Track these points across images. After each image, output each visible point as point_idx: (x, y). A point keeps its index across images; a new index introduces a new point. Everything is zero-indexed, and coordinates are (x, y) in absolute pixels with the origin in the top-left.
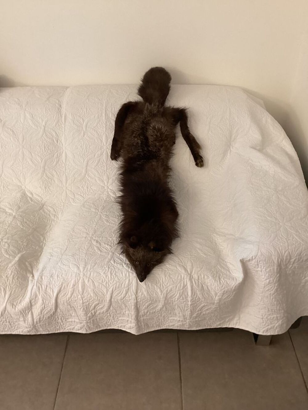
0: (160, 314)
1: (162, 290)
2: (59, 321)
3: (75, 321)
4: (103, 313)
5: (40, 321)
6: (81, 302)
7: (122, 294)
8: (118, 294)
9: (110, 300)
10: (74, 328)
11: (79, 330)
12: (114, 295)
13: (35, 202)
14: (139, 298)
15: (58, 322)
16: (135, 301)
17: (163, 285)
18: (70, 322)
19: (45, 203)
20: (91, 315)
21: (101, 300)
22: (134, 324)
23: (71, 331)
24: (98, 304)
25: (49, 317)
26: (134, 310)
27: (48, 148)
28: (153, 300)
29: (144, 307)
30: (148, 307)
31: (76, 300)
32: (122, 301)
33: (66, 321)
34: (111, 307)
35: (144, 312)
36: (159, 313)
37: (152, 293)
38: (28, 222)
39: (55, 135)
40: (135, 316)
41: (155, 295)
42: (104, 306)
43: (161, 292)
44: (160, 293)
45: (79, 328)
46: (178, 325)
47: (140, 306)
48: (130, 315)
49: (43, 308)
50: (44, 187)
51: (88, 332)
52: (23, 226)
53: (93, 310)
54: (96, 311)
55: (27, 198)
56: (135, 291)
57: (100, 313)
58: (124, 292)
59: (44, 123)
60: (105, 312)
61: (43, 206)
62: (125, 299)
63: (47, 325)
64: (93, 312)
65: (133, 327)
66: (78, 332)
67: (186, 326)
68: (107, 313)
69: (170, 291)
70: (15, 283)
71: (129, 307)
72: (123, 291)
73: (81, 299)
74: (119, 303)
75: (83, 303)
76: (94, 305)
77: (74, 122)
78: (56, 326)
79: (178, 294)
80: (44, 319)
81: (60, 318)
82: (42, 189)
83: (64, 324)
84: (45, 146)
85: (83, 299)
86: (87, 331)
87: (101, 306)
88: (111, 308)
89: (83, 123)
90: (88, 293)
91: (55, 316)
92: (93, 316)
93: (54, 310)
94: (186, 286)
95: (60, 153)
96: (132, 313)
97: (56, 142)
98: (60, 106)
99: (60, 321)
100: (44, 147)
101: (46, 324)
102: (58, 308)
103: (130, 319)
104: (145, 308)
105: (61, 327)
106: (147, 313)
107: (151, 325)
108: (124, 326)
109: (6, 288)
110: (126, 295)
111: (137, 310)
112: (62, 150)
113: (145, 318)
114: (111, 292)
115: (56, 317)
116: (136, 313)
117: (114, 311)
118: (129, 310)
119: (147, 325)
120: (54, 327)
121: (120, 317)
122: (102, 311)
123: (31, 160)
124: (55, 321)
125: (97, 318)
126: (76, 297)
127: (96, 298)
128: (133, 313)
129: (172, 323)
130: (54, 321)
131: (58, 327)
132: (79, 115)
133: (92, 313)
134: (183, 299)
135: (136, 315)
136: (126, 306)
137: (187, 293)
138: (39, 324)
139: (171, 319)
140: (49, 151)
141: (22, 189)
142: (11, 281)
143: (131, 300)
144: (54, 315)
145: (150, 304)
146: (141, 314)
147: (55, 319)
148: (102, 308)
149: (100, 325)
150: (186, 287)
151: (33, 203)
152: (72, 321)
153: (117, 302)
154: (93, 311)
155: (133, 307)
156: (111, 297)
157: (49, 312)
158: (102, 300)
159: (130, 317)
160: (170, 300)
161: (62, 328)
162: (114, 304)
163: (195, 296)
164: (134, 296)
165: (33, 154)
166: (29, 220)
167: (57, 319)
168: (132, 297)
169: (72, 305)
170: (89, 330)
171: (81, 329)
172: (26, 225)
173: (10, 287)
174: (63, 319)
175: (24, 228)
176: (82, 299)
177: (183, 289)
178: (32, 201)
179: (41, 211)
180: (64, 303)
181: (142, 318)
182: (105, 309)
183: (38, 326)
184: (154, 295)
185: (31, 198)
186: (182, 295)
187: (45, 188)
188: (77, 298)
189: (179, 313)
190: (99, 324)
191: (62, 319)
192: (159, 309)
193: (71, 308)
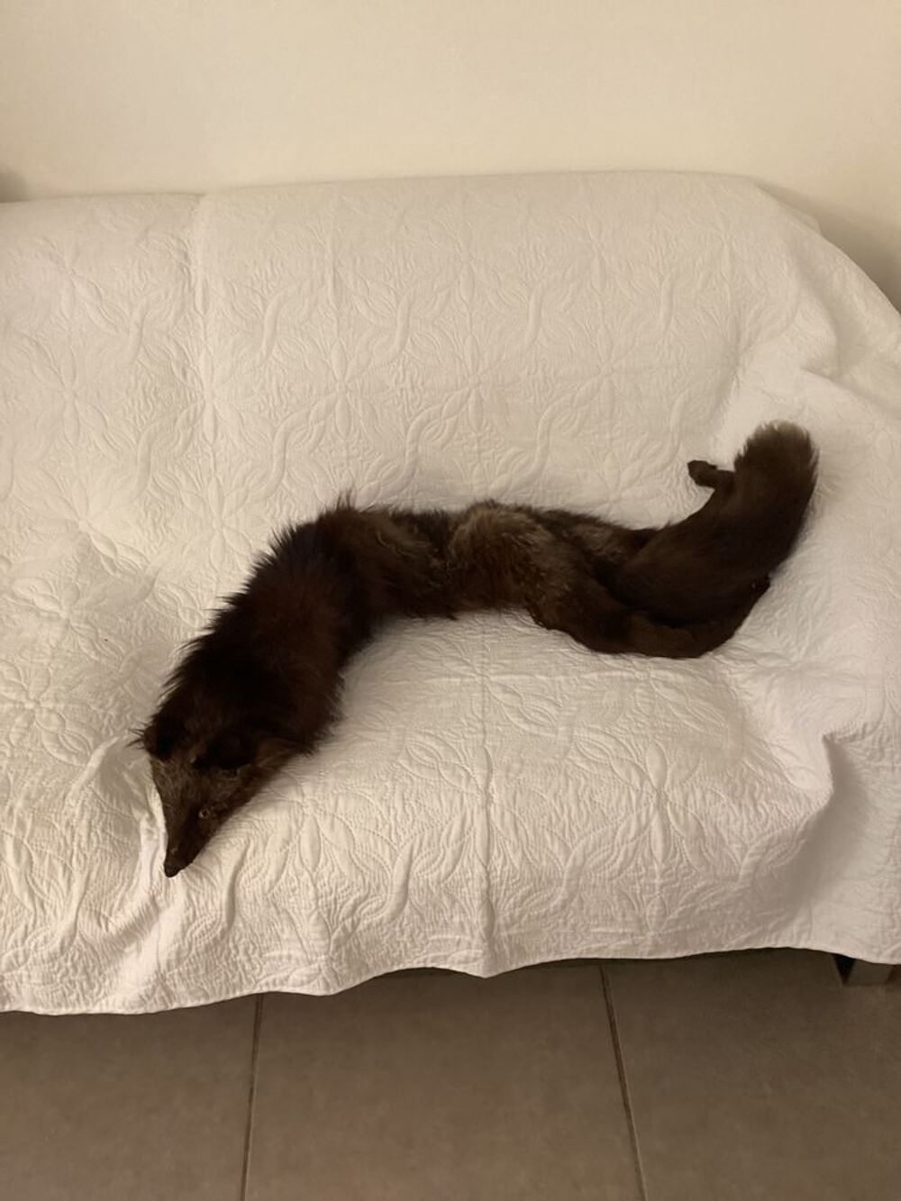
0: (561, 921)
1: (569, 844)
2: (238, 958)
3: (289, 957)
4: (380, 924)
5: (179, 961)
6: (311, 893)
7: (441, 863)
8: (428, 865)
9: (405, 885)
10: (287, 978)
11: (302, 984)
12: (416, 869)
13: (124, 573)
14: (494, 874)
15: (235, 964)
16: (484, 885)
17: (570, 830)
18: (274, 958)
19: (156, 574)
20: (342, 934)
21: (374, 886)
22: (481, 951)
23: (277, 989)
24: (366, 897)
25: (207, 948)
26: (481, 912)
27: (155, 394)
28: (540, 879)
29: (512, 900)
30: (523, 899)
31: (293, 890)
32: (442, 885)
33: (261, 955)
34: (407, 905)
35: (511, 916)
36: (559, 918)
37: (537, 858)
38: (112, 640)
39: (175, 354)
40: (485, 929)
41: (547, 862)
42: (383, 903)
43: (567, 852)
44: (561, 858)
45: (305, 979)
46: (619, 948)
47: (497, 900)
48: (467, 926)
49: (188, 918)
50: (149, 522)
51: (332, 992)
52: (98, 653)
53: (348, 917)
54: (359, 920)
55: (98, 562)
56: (480, 853)
57: (369, 926)
58: (449, 858)
59: (136, 315)
60: (385, 921)
61: (152, 584)
62: (450, 878)
63: (202, 972)
64: (348, 923)
65: (475, 960)
66: (298, 990)
67: (645, 946)
68: (392, 924)
69: (594, 848)
70: (98, 842)
71: (463, 903)
72: (444, 855)
73: (310, 884)
74: (432, 893)
75: (317, 898)
76: (351, 902)
77: (233, 307)
78: (230, 976)
79: (622, 853)
80: (193, 952)
81: (241, 948)
82: (143, 530)
83: (254, 968)
84: (147, 390)
85: (318, 886)
86: (327, 986)
87: (374, 906)
88: (407, 910)
89: (265, 310)
90: (333, 865)
91: (228, 942)
92: (348, 936)
93: (226, 925)
94: (645, 828)
95: (196, 410)
96: (475, 921)
97: (178, 374)
98: (186, 256)
99: (241, 957)
100: (141, 394)
101: (196, 970)
102: (237, 913)
103: (468, 938)
104: (515, 903)
105: (244, 981)
106: (521, 917)
107: (534, 949)
108: (446, 957)
109: (71, 862)
110: (454, 867)
111: (490, 909)
112: (199, 404)
113: (514, 931)
114: (407, 858)
115: (231, 945)
116: (486, 919)
117: (416, 917)
118: (464, 912)
119: (519, 950)
120: (223, 978)
121: (434, 933)
122: (376, 919)
123: (104, 437)
124: (227, 959)
125: (359, 943)
126: (295, 878)
127: (360, 878)
128: (477, 918)
129: (599, 942)
130: (223, 958)
131: (236, 980)
132: (249, 285)
133: (344, 929)
134: (637, 869)
135: (485, 924)
136: (454, 901)
137: (651, 850)
138: (176, 971)
139: (598, 933)
140: (159, 406)
141: (80, 533)
142: (84, 839)
143: (470, 884)
144: (225, 941)
145: (530, 893)
146: (500, 920)
147: (226, 952)
148: (377, 910)
149: (370, 962)
150: (646, 833)
151: (119, 575)
152: (281, 958)
153: (425, 890)
154: (350, 920)
155: (476, 903)
156: (408, 876)
157: (208, 931)
158: (378, 888)
159: (468, 931)
160: (593, 875)
161: (249, 982)
162: (414, 898)
163: (677, 858)
164: (479, 870)
165: (107, 418)
166: (115, 632)
167: (233, 952)
168: (472, 872)
169: (283, 905)
170: (336, 985)
171: (309, 982)
172: (108, 649)
173: (82, 858)
174: (253, 953)
175: (104, 661)
176: (315, 886)
177: (635, 838)
178: (115, 569)
179: (147, 600)
180: (255, 900)
181: (504, 934)
182: (385, 914)
183: (172, 976)
184: (544, 863)
185: (112, 560)
186: (632, 858)
187: (154, 524)
188: (299, 880)
189: (624, 916)
190: (367, 961)
191: (250, 952)
192: (560, 904)
193: (278, 913)
